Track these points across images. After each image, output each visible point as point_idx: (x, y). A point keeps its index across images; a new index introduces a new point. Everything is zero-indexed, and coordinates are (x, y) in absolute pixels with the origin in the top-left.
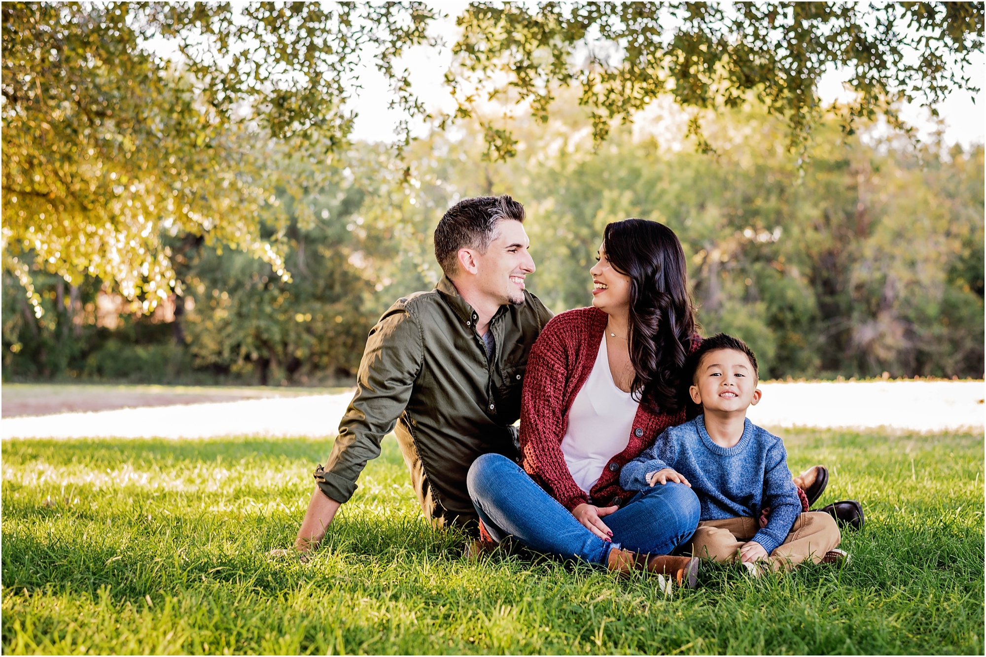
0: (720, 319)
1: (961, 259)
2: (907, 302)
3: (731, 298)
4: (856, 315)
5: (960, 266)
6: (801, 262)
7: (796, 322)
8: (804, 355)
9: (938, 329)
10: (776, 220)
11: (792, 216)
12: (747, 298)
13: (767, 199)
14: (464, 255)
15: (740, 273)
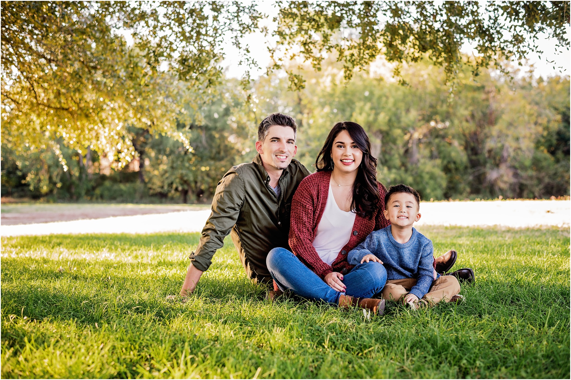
0: (418, 168)
1: (543, 136)
2: (515, 159)
3: (423, 157)
4: (488, 165)
5: (542, 140)
6: (459, 138)
7: (457, 169)
8: (462, 186)
9: (531, 173)
10: (447, 117)
11: (455, 115)
12: (432, 157)
13: (442, 106)
15: (429, 144)
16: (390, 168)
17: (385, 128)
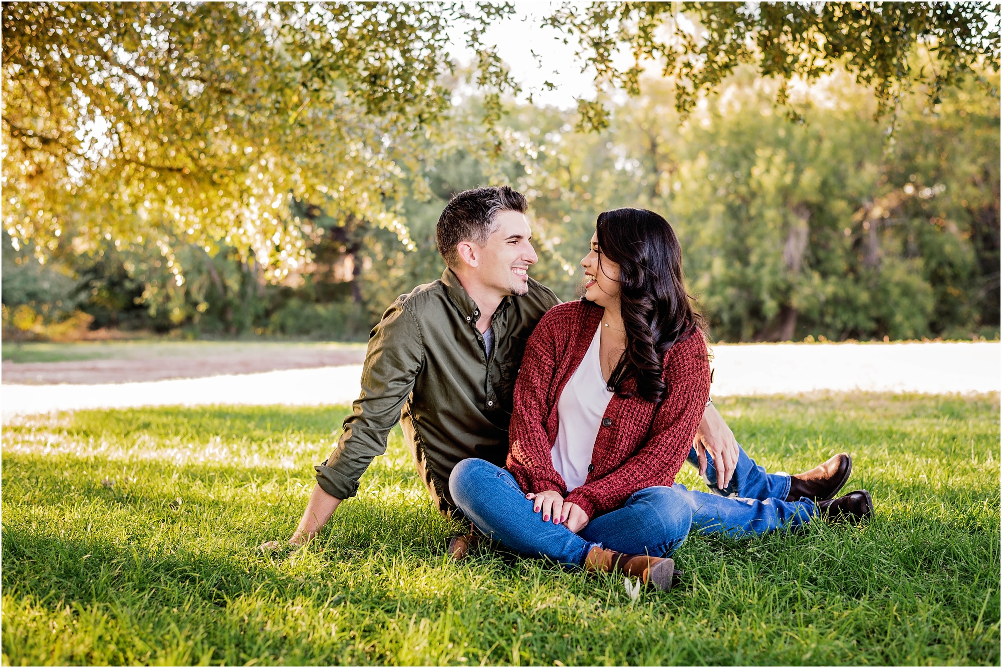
0: (879, 275)
3: (889, 254)
6: (960, 218)
7: (956, 277)
8: (964, 310)
10: (936, 176)
11: (951, 172)
12: (906, 254)
13: (925, 157)
14: (464, 248)
15: (901, 229)
16: (824, 275)
17: (814, 198)
